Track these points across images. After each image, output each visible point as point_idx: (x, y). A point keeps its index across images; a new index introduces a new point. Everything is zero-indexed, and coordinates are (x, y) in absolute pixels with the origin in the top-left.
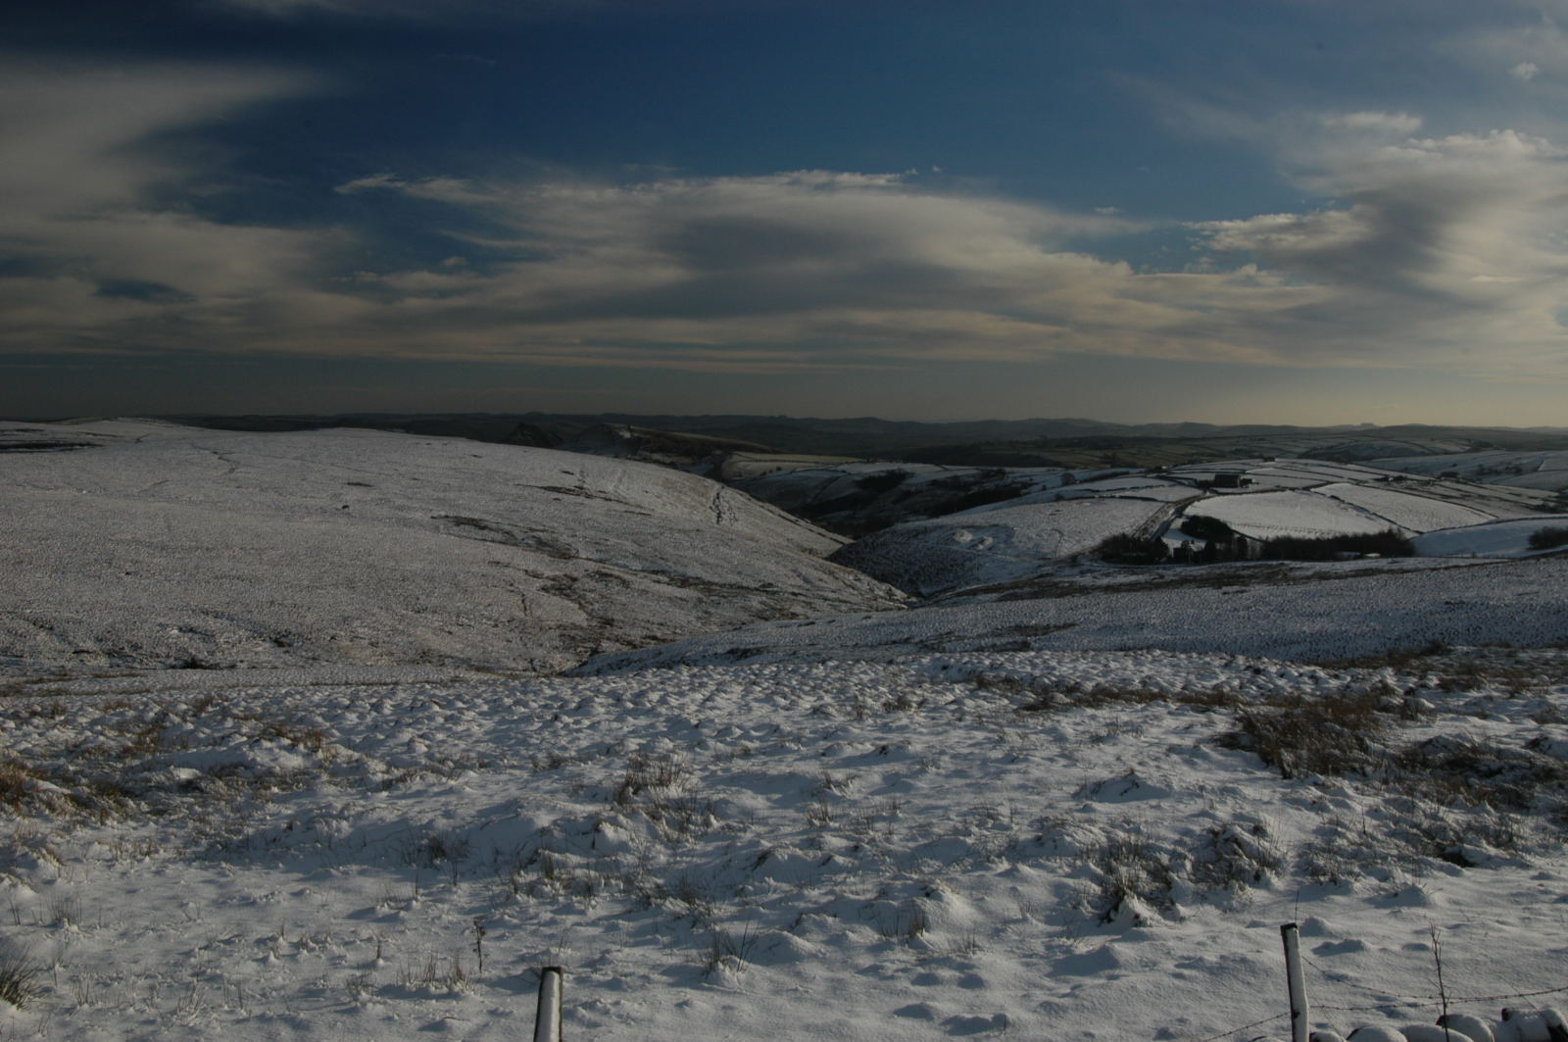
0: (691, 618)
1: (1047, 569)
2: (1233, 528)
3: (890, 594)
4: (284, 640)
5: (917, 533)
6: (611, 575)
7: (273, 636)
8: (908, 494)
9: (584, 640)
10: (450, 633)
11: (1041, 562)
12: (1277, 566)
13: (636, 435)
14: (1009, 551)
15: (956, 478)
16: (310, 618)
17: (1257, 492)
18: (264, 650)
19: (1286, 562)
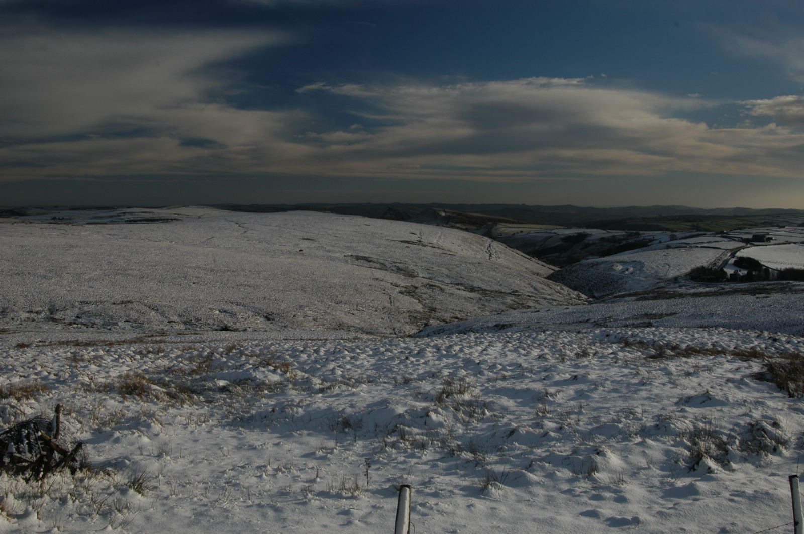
0: (476, 308)
1: (662, 284)
2: (762, 263)
3: (579, 296)
4: (270, 317)
5: (593, 265)
6: (435, 286)
7: (265, 315)
8: (588, 245)
9: (421, 319)
10: (353, 314)
11: (659, 281)
12: (786, 284)
13: (448, 214)
14: (642, 275)
15: (614, 236)
16: (283, 306)
17: (775, 244)
18: (260, 322)
19: (791, 282)
